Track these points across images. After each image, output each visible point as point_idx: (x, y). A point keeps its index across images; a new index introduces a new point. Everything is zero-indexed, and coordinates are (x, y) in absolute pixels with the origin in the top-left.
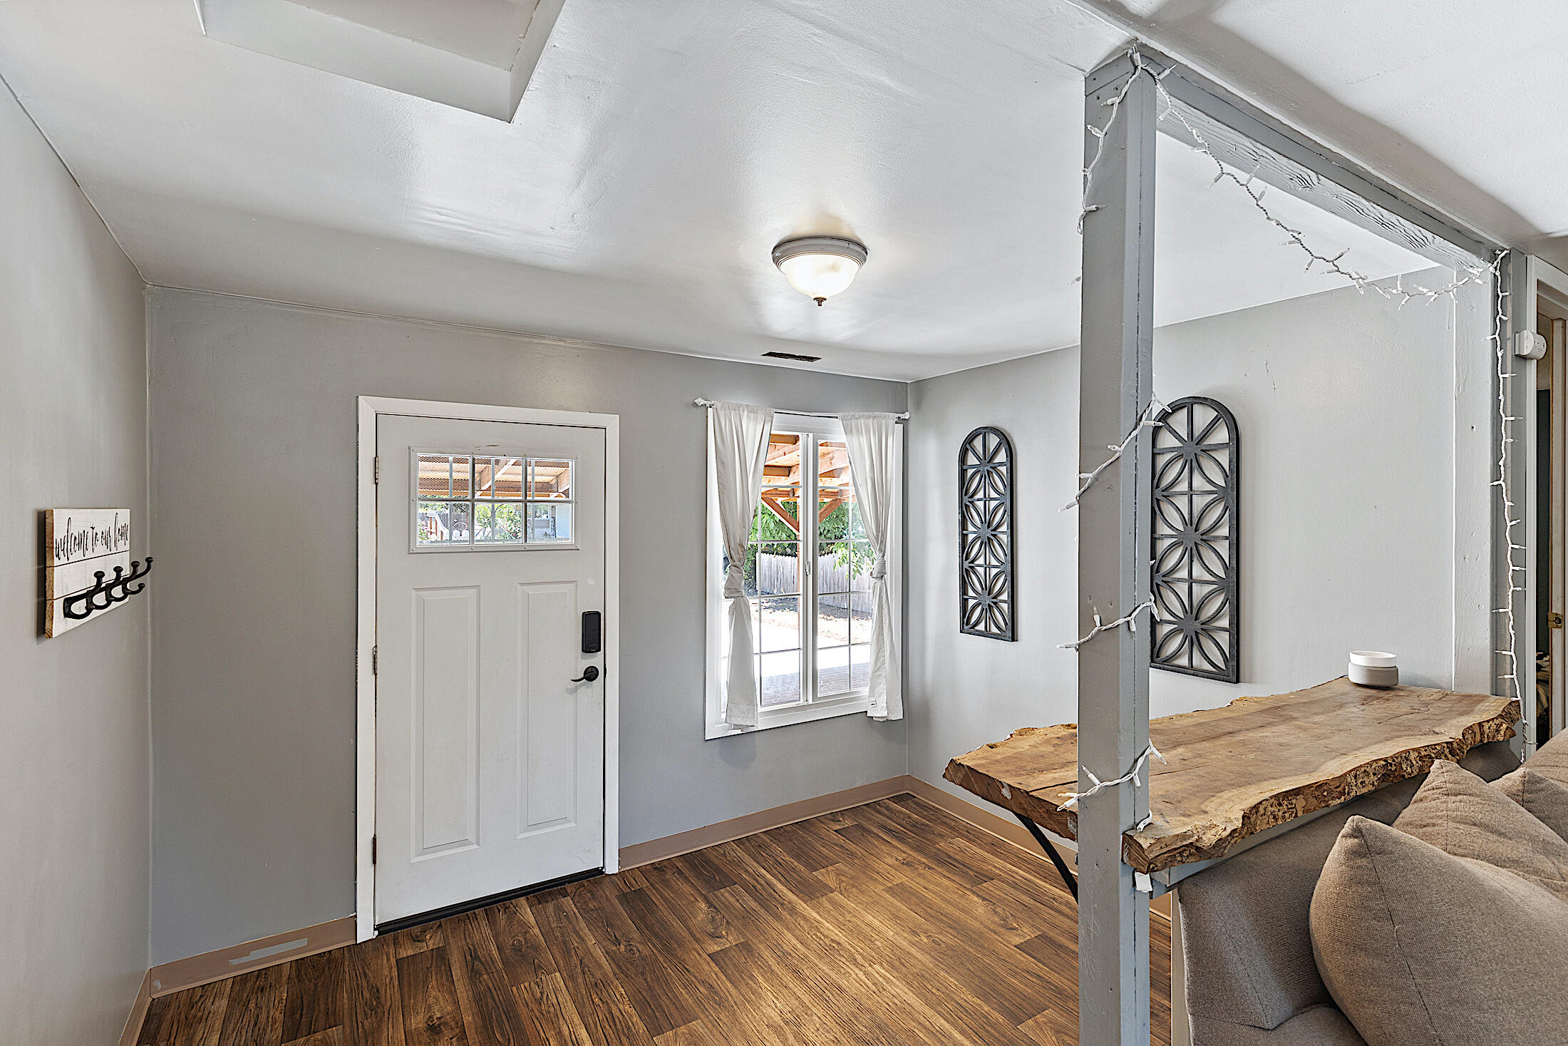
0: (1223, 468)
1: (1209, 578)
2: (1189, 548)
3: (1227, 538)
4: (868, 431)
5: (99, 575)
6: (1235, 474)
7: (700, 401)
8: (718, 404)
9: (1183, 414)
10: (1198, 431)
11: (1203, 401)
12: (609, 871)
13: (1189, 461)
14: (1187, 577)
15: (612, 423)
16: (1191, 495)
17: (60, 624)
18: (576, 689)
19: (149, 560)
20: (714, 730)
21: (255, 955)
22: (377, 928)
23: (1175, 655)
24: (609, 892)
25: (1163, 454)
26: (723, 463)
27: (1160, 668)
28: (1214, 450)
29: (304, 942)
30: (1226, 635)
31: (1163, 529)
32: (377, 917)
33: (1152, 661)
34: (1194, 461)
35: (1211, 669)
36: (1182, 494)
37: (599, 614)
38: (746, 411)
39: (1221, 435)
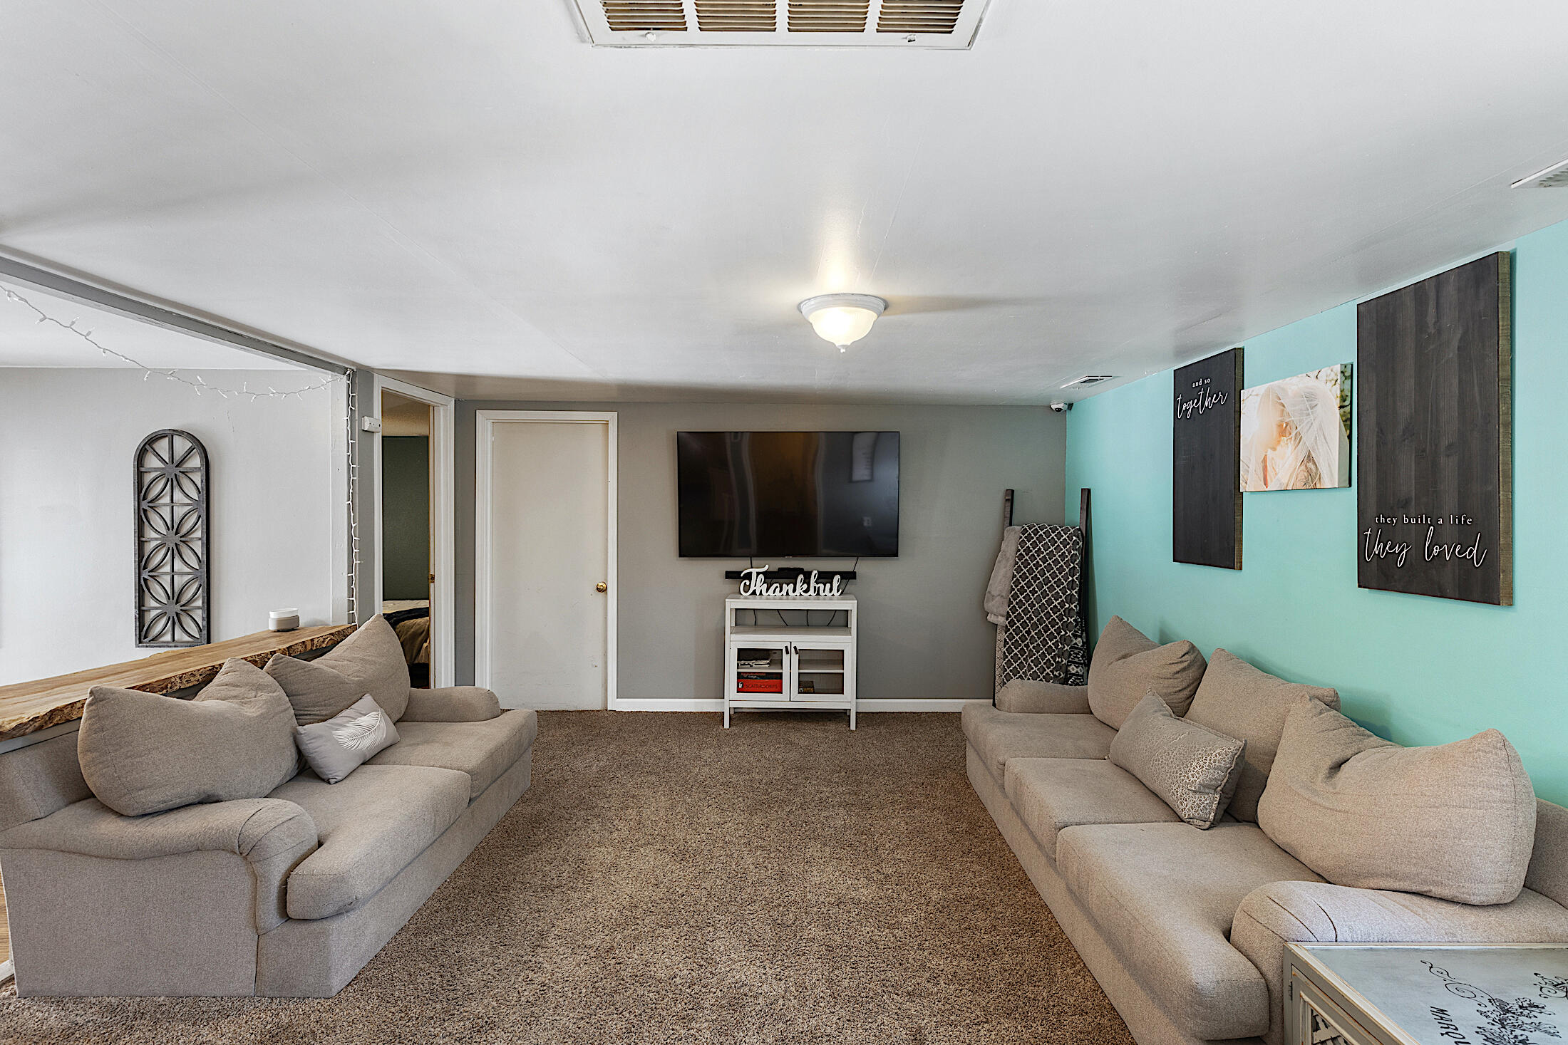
0: (196, 485)
1: (187, 570)
2: (171, 548)
3: (200, 539)
6: (207, 490)
9: (165, 442)
10: (177, 457)
11: (180, 433)
13: (170, 480)
14: (169, 571)
16: (173, 507)
23: (160, 635)
25: (150, 472)
27: (147, 647)
28: (191, 472)
30: (200, 612)
31: (149, 533)
33: (140, 642)
34: (174, 480)
35: (189, 639)
36: (165, 505)
39: (196, 462)
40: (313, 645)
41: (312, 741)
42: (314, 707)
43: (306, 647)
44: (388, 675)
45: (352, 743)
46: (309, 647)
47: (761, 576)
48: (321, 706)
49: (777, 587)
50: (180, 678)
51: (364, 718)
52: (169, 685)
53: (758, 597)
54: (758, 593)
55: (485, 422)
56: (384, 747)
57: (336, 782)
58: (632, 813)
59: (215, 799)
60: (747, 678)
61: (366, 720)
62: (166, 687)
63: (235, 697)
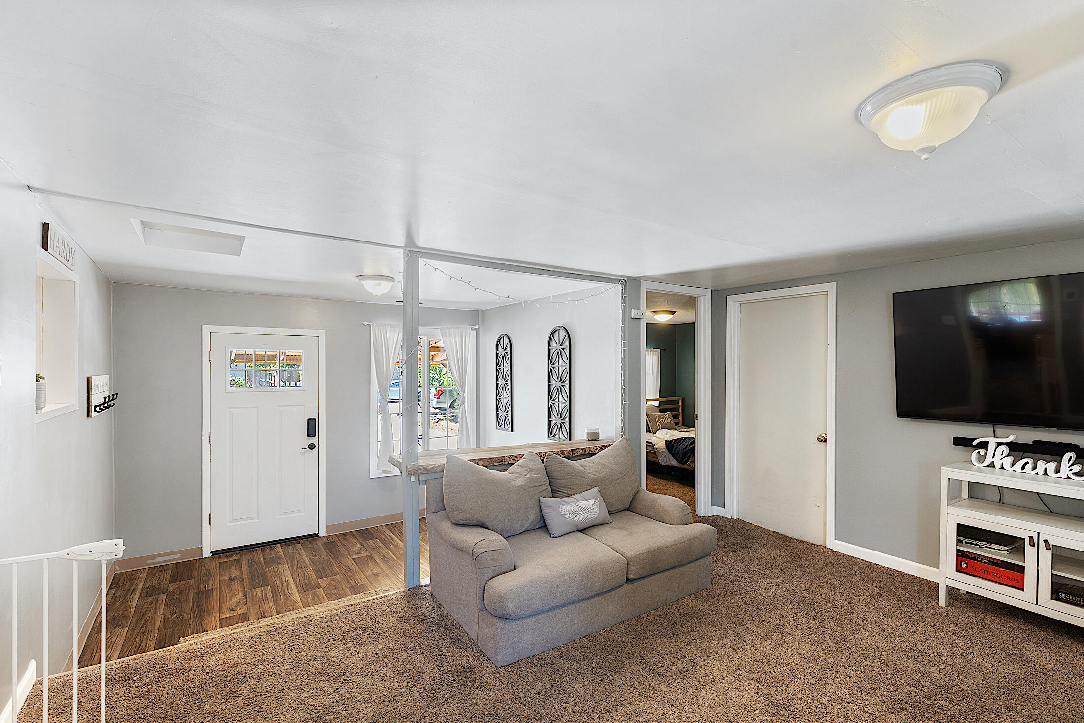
0: (566, 355)
1: (563, 401)
3: (568, 384)
4: (455, 334)
5: (105, 398)
6: (570, 357)
7: (366, 323)
8: (374, 324)
9: (557, 333)
10: (561, 341)
11: (562, 328)
12: (320, 535)
15: (322, 334)
16: (559, 367)
17: (93, 414)
18: (305, 453)
19: (117, 394)
20: (375, 473)
21: (158, 560)
22: (212, 552)
23: (555, 434)
24: (320, 543)
25: (552, 349)
26: (377, 351)
28: (565, 348)
29: (179, 556)
32: (211, 548)
34: (560, 353)
37: (315, 419)
38: (389, 327)
40: (590, 451)
41: (547, 508)
42: (565, 488)
43: (585, 451)
44: (617, 477)
45: (569, 516)
46: (587, 452)
47: (1005, 449)
48: (568, 488)
49: (1028, 463)
50: (509, 458)
51: (585, 502)
52: (503, 461)
53: (997, 471)
54: (998, 466)
55: (733, 304)
56: (595, 524)
57: (554, 537)
58: (767, 646)
59: (486, 526)
60: (974, 559)
61: (584, 504)
62: (502, 461)
63: (518, 473)
